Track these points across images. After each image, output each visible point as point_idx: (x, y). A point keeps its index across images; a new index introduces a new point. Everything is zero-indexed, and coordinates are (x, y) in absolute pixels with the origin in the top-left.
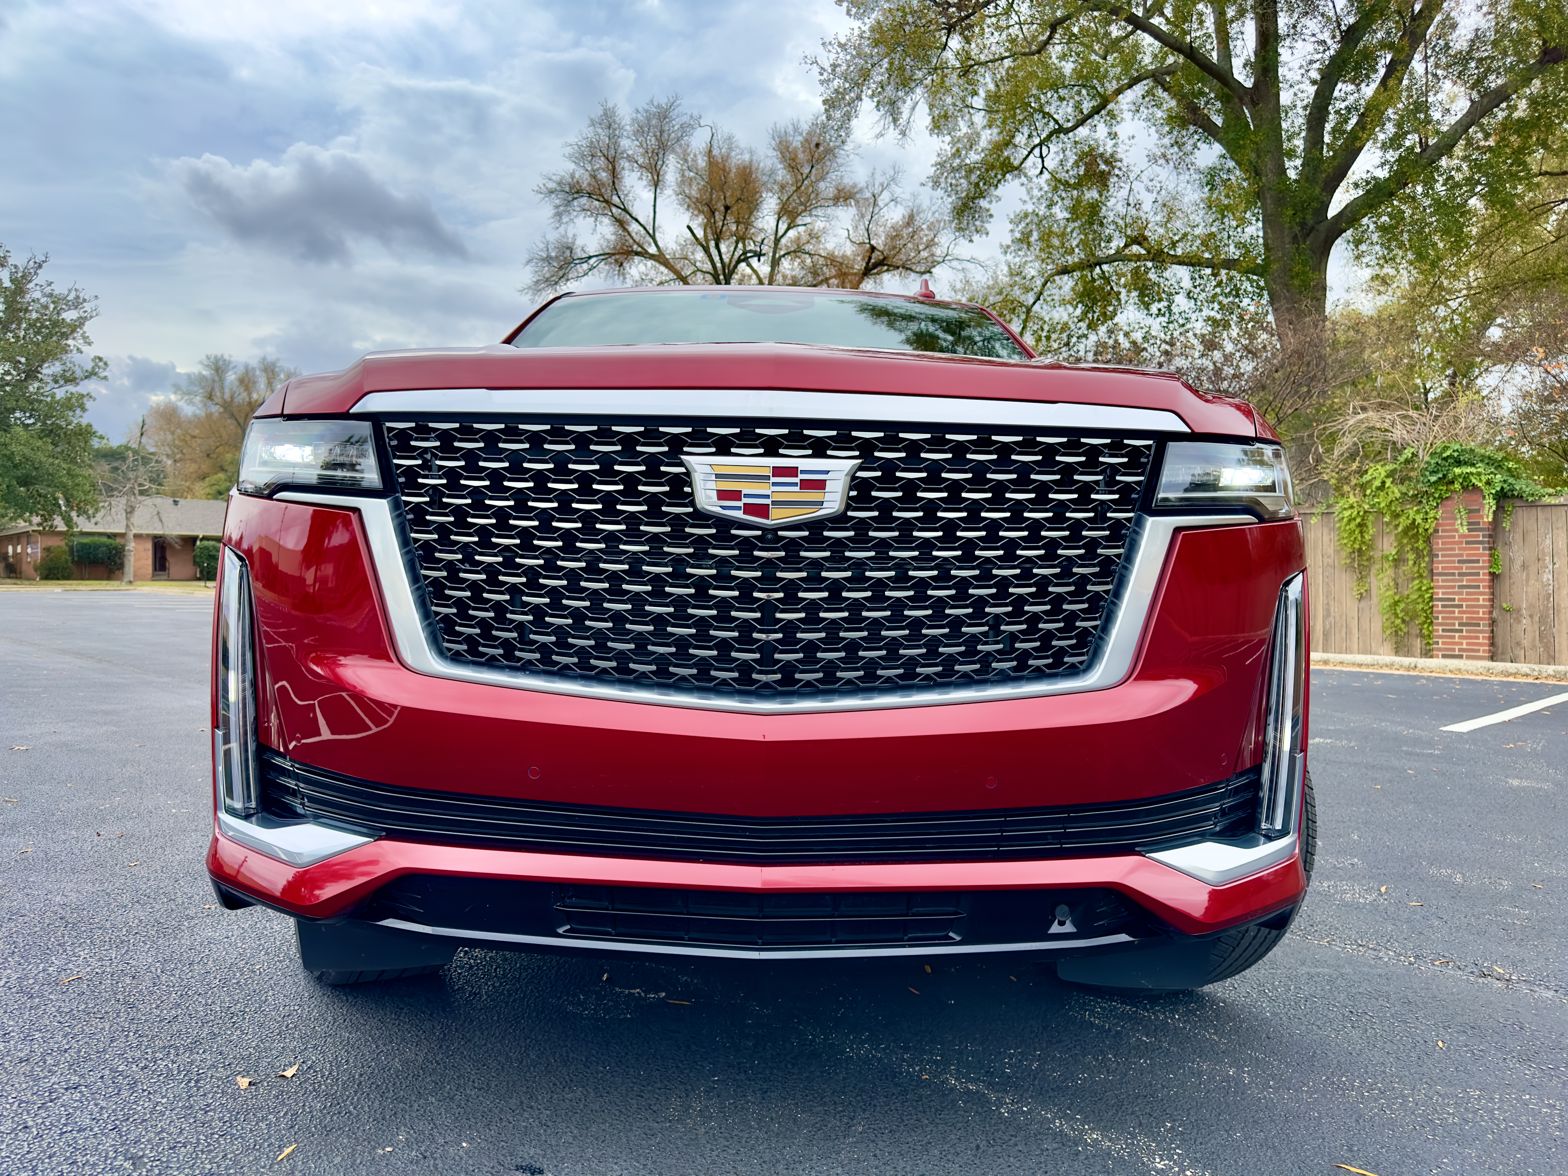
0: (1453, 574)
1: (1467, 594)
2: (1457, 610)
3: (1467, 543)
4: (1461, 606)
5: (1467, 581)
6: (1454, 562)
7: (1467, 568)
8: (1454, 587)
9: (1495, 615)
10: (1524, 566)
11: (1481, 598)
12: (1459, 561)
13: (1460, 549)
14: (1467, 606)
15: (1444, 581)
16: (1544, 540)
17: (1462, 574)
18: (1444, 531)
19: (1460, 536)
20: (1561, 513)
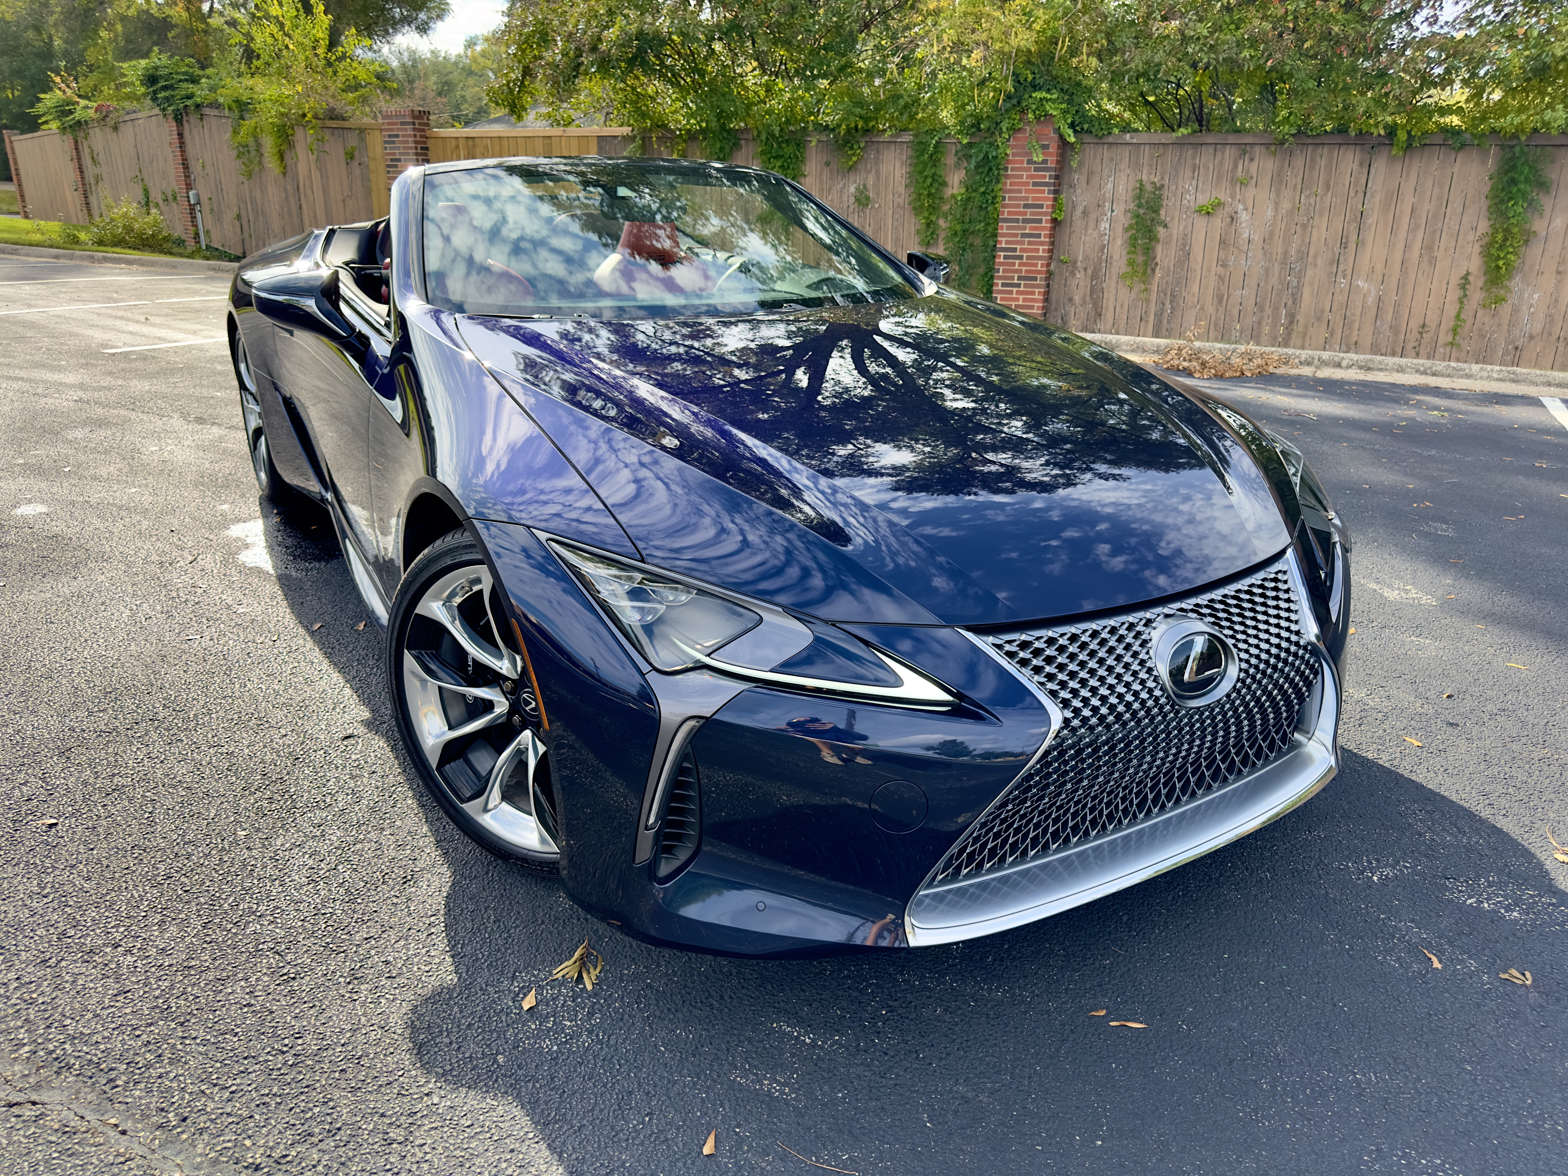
0: (1017, 221)
1: (1029, 243)
2: (1017, 262)
3: (1035, 184)
4: (1021, 257)
5: (1031, 228)
6: (1019, 206)
7: (1032, 214)
8: (1016, 235)
9: (1052, 267)
10: (1085, 213)
11: (1041, 248)
12: (1025, 206)
13: (1027, 191)
14: (1028, 257)
15: (1008, 228)
16: (1106, 184)
17: (1025, 221)
18: (1013, 169)
19: (1028, 177)
20: (1126, 152)
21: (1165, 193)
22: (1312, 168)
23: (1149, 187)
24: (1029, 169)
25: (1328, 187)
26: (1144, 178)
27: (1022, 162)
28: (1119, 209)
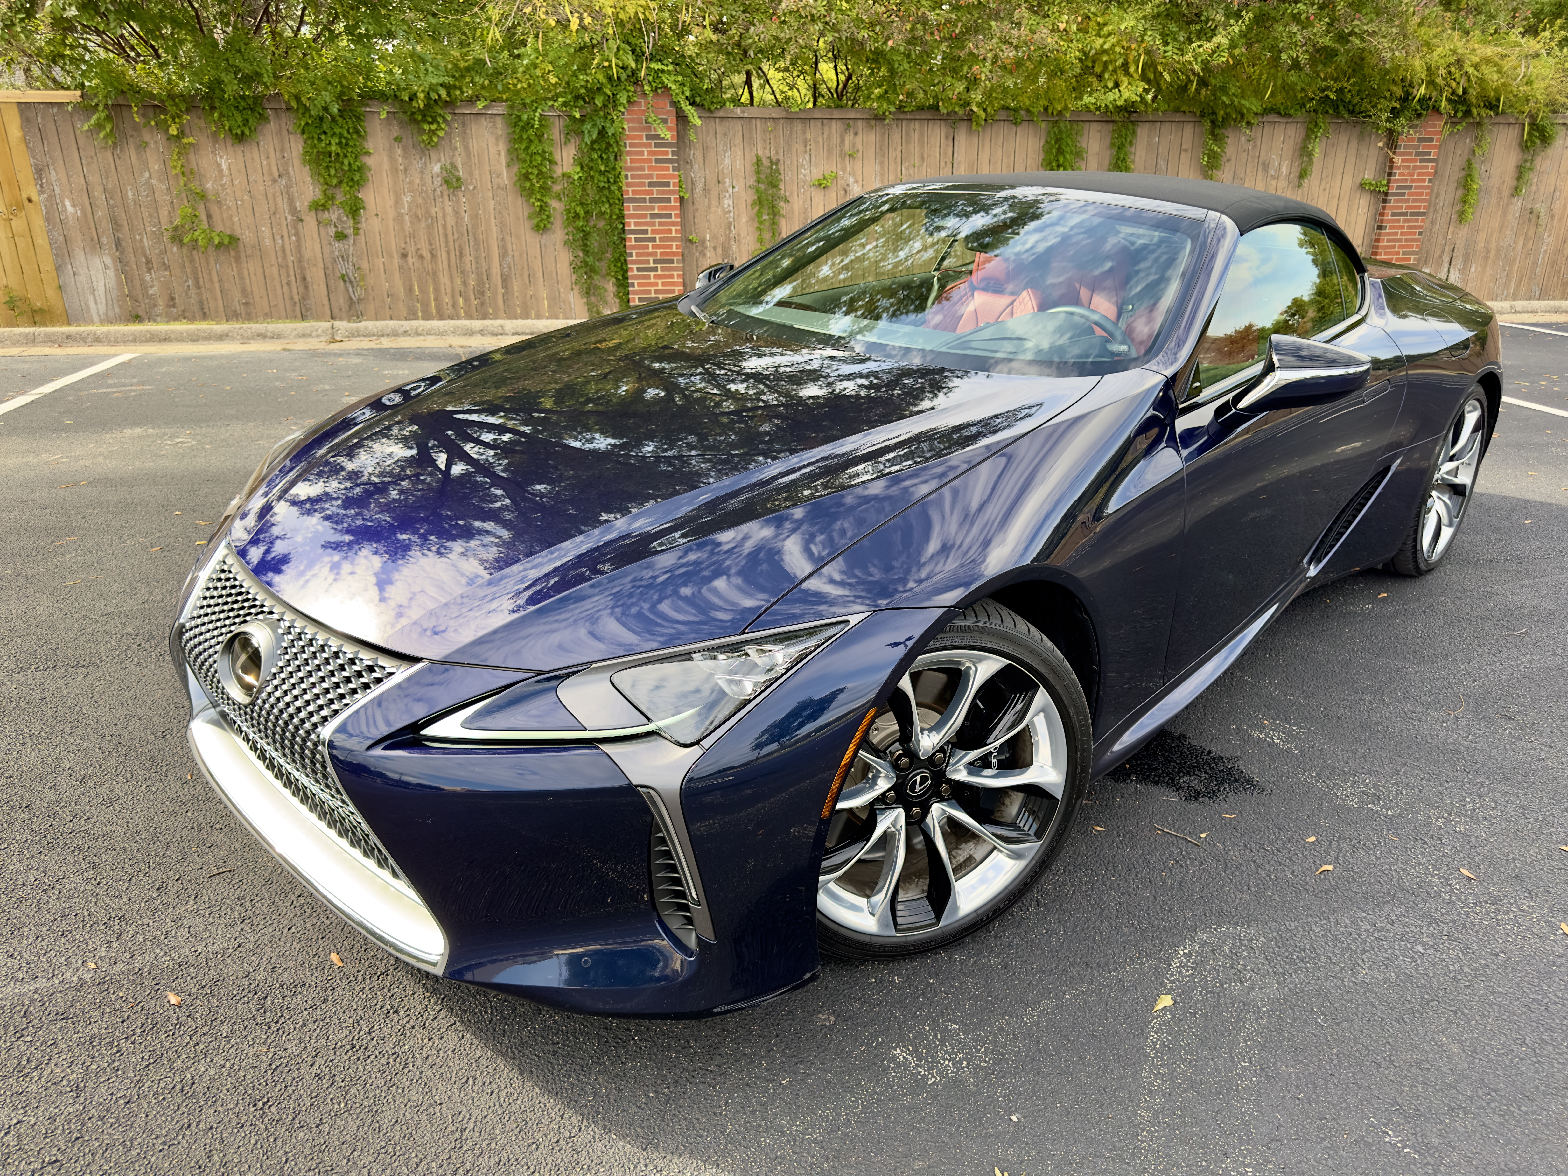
0: (644, 200)
1: (660, 224)
2: (650, 244)
3: (658, 161)
4: (653, 239)
5: (660, 208)
6: (643, 184)
7: (659, 192)
8: (645, 216)
10: (706, 190)
11: (673, 228)
12: (651, 184)
13: (650, 169)
14: (661, 239)
15: (635, 208)
16: (723, 159)
17: (652, 200)
18: (631, 145)
19: (650, 153)
20: (738, 126)
21: (781, 168)
22: (908, 142)
23: (766, 162)
24: (650, 145)
25: (923, 159)
26: (760, 152)
27: (641, 137)
28: (740, 185)
